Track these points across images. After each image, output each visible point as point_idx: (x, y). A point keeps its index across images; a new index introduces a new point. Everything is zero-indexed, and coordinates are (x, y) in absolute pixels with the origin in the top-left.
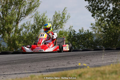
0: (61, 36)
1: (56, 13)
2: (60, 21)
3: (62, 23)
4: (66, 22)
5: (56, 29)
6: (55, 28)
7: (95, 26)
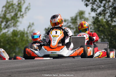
0: (15, 38)
1: (7, 2)
2: (13, 14)
3: (17, 18)
4: (23, 17)
5: (7, 28)
6: (5, 25)
7: (70, 24)
